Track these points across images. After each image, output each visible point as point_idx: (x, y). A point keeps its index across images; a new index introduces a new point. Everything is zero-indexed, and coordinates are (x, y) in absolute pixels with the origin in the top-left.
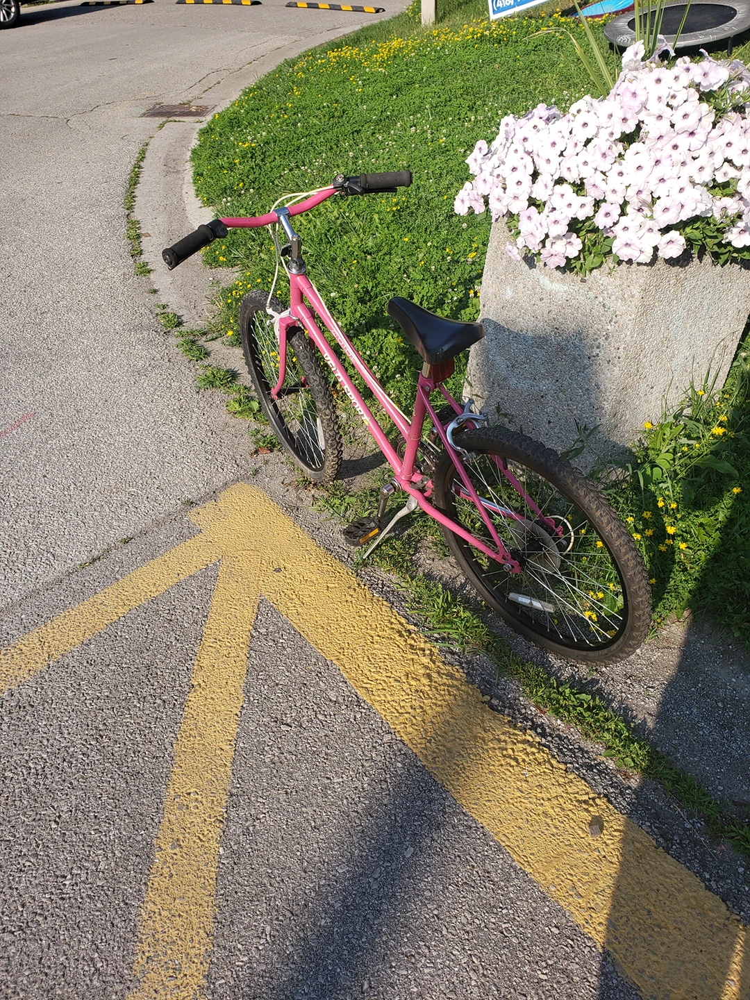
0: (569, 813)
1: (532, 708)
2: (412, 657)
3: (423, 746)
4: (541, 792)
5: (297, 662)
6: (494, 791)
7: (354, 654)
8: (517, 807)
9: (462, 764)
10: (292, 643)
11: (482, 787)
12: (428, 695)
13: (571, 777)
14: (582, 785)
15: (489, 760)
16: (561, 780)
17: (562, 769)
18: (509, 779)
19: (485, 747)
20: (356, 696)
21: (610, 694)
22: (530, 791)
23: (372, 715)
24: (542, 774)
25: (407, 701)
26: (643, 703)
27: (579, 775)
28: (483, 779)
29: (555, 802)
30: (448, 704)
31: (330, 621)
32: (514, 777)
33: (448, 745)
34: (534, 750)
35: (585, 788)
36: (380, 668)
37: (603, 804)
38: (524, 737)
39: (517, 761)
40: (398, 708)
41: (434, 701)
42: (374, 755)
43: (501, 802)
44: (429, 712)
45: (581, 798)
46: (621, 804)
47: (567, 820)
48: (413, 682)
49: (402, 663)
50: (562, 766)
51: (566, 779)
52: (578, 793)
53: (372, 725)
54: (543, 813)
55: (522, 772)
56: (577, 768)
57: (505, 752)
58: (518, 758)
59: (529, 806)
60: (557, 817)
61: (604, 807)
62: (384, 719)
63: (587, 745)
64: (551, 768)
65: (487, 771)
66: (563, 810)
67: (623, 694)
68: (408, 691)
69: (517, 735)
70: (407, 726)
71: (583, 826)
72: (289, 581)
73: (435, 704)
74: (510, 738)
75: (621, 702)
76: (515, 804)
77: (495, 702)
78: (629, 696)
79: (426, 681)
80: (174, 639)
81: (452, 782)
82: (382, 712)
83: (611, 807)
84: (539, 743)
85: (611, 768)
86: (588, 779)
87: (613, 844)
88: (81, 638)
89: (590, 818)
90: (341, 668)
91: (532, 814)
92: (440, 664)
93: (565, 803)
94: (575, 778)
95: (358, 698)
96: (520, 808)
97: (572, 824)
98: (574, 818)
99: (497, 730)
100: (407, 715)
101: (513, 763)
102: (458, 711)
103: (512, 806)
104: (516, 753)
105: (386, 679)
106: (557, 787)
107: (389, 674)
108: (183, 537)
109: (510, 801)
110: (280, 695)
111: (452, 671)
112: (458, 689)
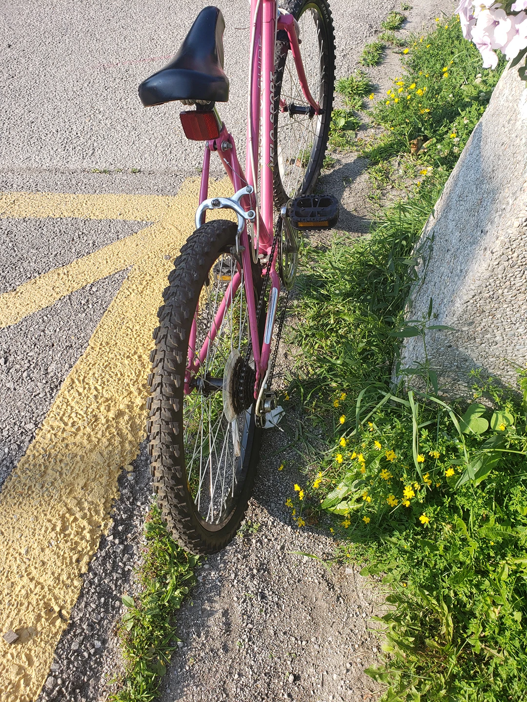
0: (26, 604)
1: (147, 508)
2: (134, 391)
3: (37, 454)
4: (36, 568)
5: (74, 327)
6: (16, 531)
7: (107, 354)
8: (7, 558)
9: (33, 492)
10: (92, 313)
11: (15, 520)
12: (96, 426)
13: (76, 583)
14: (71, 596)
15: (50, 508)
16: (64, 577)
17: (80, 570)
18: (36, 535)
19: (64, 498)
20: (61, 381)
21: (225, 563)
22: (32, 559)
23: (47, 403)
24: (61, 558)
25: (78, 416)
26: (235, 599)
27: (83, 589)
28: (25, 515)
29: (32, 586)
30: (95, 446)
31: (133, 319)
32: (41, 537)
33: (50, 471)
34: (88, 536)
35: (69, 602)
36: (102, 378)
37: (58, 628)
38: (100, 520)
39: (64, 529)
40: (67, 415)
41: (92, 433)
42: (6, 429)
43: (6, 543)
44: (78, 437)
45: (53, 603)
46: (70, 645)
47: (15, 606)
48: (102, 408)
49: (121, 389)
50: (84, 570)
51: (69, 580)
52: (56, 599)
53: (37, 409)
54: (12, 583)
55: (51, 541)
56: (91, 583)
57: (67, 515)
58: (70, 529)
59: (14, 567)
60: (14, 596)
61: (54, 630)
62: (48, 413)
63: (136, 577)
64: (74, 561)
65: (35, 514)
66: (27, 596)
67: (233, 576)
68: (90, 410)
69: (97, 512)
70: (52, 432)
71: (16, 623)
72: (161, 270)
73: (89, 436)
74: (89, 509)
75: (221, 579)
76: (10, 555)
77: (130, 477)
78: (235, 581)
79: (111, 415)
80: (56, 252)
81: (8, 495)
82: (55, 406)
83: (59, 637)
84: (102, 536)
85: (121, 612)
86: (85, 599)
87: (8, 660)
88: (28, 215)
89: (30, 625)
90: (84, 356)
91: (5, 574)
92: (146, 414)
93: (36, 594)
94: (75, 587)
95: (60, 384)
96: (8, 561)
97: (13, 614)
98: (22, 612)
99: (91, 495)
100: (62, 426)
101: (58, 529)
102: (94, 456)
103: (6, 553)
104: (74, 525)
105: (93, 388)
106: (52, 577)
107: (99, 388)
108: (162, 191)
109: (11, 549)
110: (33, 339)
111: (143, 426)
112: (122, 443)
